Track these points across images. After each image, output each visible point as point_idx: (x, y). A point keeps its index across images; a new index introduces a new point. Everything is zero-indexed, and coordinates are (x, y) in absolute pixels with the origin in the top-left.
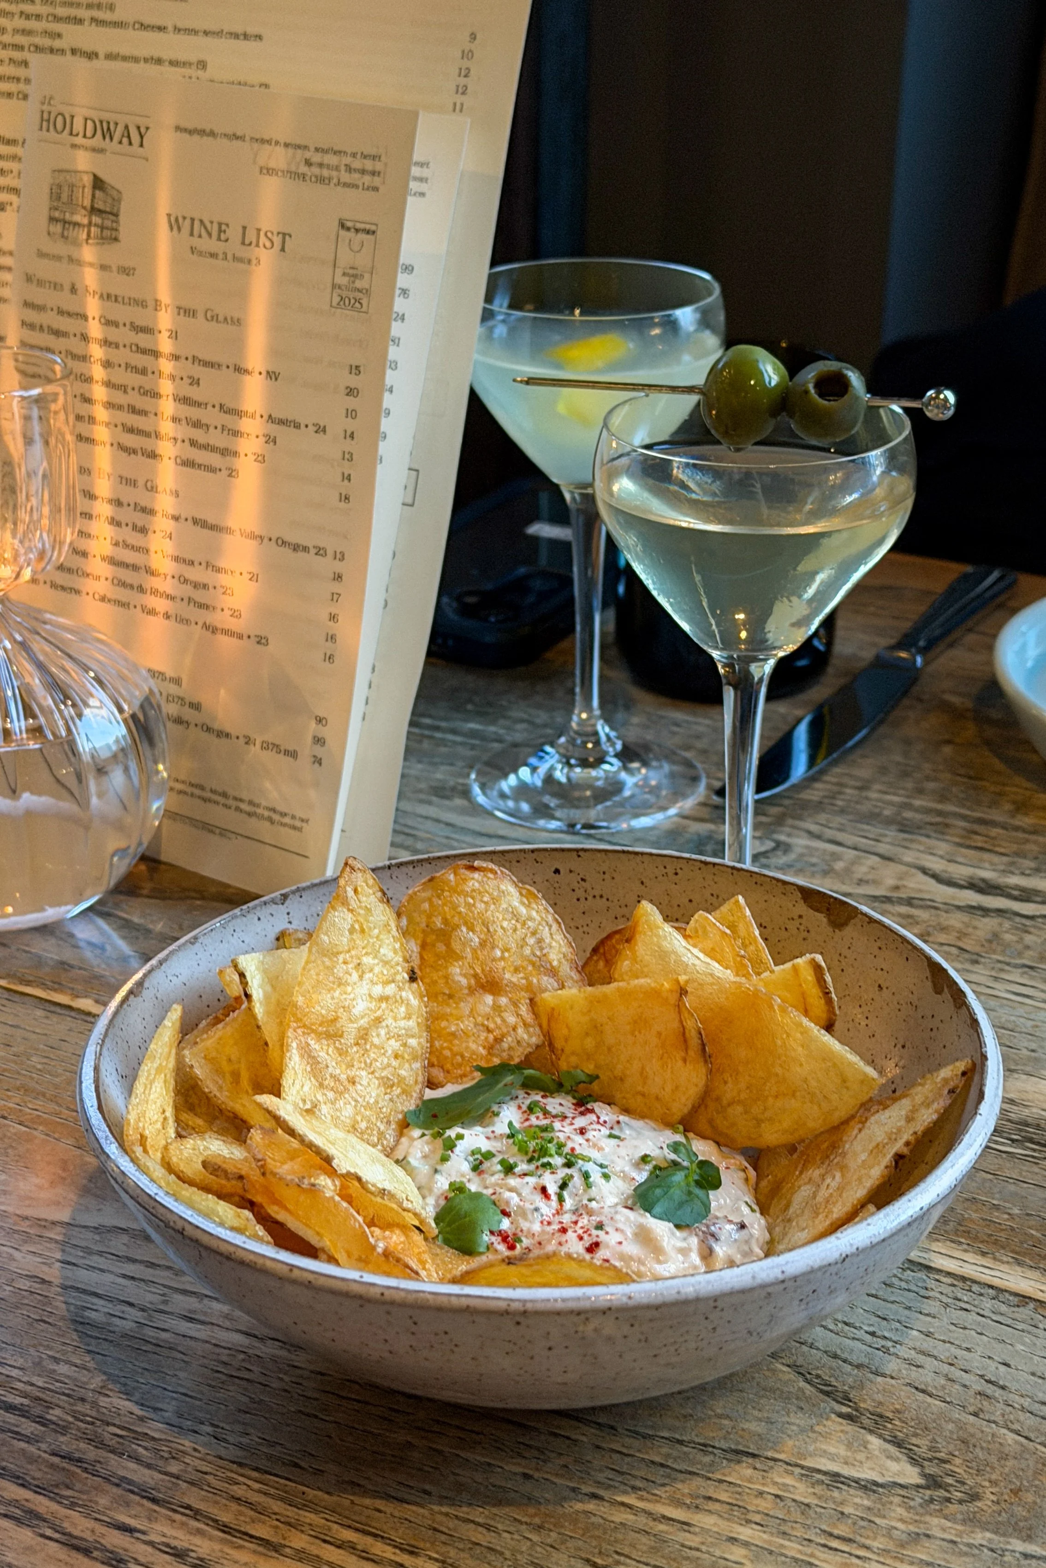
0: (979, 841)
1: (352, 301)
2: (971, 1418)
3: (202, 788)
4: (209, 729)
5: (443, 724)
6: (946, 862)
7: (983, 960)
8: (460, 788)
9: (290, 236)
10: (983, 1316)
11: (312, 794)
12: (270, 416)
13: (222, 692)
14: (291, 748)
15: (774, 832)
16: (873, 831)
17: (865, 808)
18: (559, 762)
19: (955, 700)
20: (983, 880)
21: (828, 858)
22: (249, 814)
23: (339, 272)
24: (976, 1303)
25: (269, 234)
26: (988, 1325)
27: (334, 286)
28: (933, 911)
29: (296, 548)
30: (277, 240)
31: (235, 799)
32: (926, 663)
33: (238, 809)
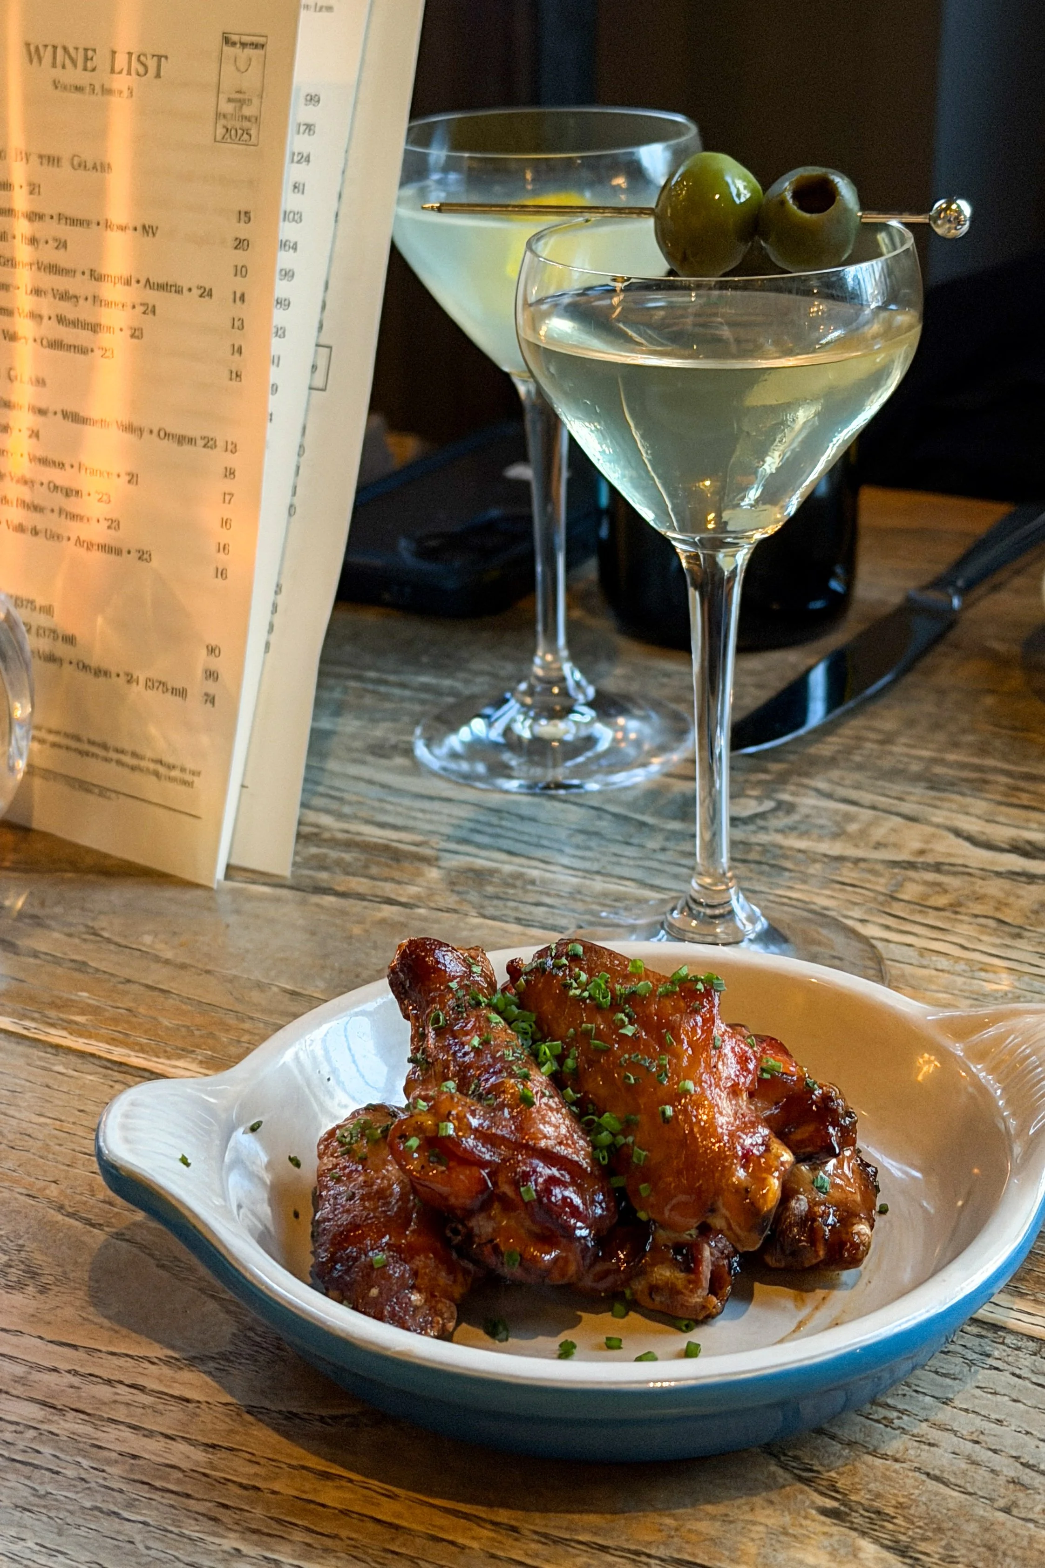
0: (1025, 798)
1: (240, 132)
2: (1001, 1516)
3: (78, 739)
4: (85, 667)
5: (392, 678)
6: (983, 823)
7: (1026, 934)
8: (402, 746)
9: (166, 57)
10: (1019, 1377)
11: (205, 740)
12: (148, 280)
13: (100, 620)
14: (179, 685)
15: (775, 791)
16: (897, 788)
17: (887, 763)
18: (519, 712)
19: (997, 646)
20: (1029, 843)
21: (838, 818)
22: (133, 768)
23: (223, 98)
24: (1010, 1359)
25: (142, 58)
26: (1027, 1389)
27: (219, 115)
28: (967, 878)
29: (181, 440)
30: (152, 64)
31: (117, 751)
32: (965, 607)
33: (119, 763)
